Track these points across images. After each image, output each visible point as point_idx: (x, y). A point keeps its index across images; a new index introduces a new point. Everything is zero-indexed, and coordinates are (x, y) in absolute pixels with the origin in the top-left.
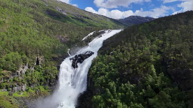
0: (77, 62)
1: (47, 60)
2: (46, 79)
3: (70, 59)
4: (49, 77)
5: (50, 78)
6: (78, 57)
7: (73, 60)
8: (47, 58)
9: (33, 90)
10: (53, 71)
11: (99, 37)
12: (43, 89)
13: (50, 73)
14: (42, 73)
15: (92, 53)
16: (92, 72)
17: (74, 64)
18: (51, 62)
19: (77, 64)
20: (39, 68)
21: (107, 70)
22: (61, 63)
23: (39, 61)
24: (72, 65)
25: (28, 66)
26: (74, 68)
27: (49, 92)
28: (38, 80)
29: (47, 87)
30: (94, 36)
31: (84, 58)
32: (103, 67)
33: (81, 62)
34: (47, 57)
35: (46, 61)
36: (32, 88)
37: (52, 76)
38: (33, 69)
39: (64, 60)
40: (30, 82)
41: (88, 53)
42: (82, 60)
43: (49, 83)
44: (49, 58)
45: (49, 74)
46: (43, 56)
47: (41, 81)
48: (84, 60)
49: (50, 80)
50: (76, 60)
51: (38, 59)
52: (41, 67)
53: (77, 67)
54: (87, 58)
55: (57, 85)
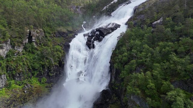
0: (94, 40)
1: (48, 35)
2: (43, 66)
3: (84, 35)
4: (47, 64)
5: (48, 66)
6: (95, 32)
7: (89, 36)
8: (49, 33)
9: (20, 85)
10: (55, 53)
11: (127, 4)
12: (37, 82)
13: (49, 57)
14: (37, 56)
15: (117, 26)
16: (119, 59)
17: (89, 43)
18: (55, 38)
19: (93, 42)
20: (32, 48)
21: (154, 58)
22: (70, 41)
23: (32, 37)
24: (87, 44)
25: (11, 44)
26: (90, 48)
27: (47, 87)
28: (28, 67)
29: (44, 79)
30: (119, 3)
31: (105, 34)
32: (144, 50)
33: (100, 40)
34: (49, 31)
35: (46, 37)
36: (18, 82)
37: (52, 62)
38: (21, 50)
39: (75, 37)
40: (14, 72)
41: (110, 26)
42: (102, 36)
43: (48, 73)
44: (51, 32)
45: (47, 58)
46: (41, 29)
47: (34, 69)
48: (104, 37)
49: (48, 68)
50: (92, 36)
51: (30, 33)
52: (36, 46)
53: (94, 47)
54: (109, 33)
55: (61, 75)
